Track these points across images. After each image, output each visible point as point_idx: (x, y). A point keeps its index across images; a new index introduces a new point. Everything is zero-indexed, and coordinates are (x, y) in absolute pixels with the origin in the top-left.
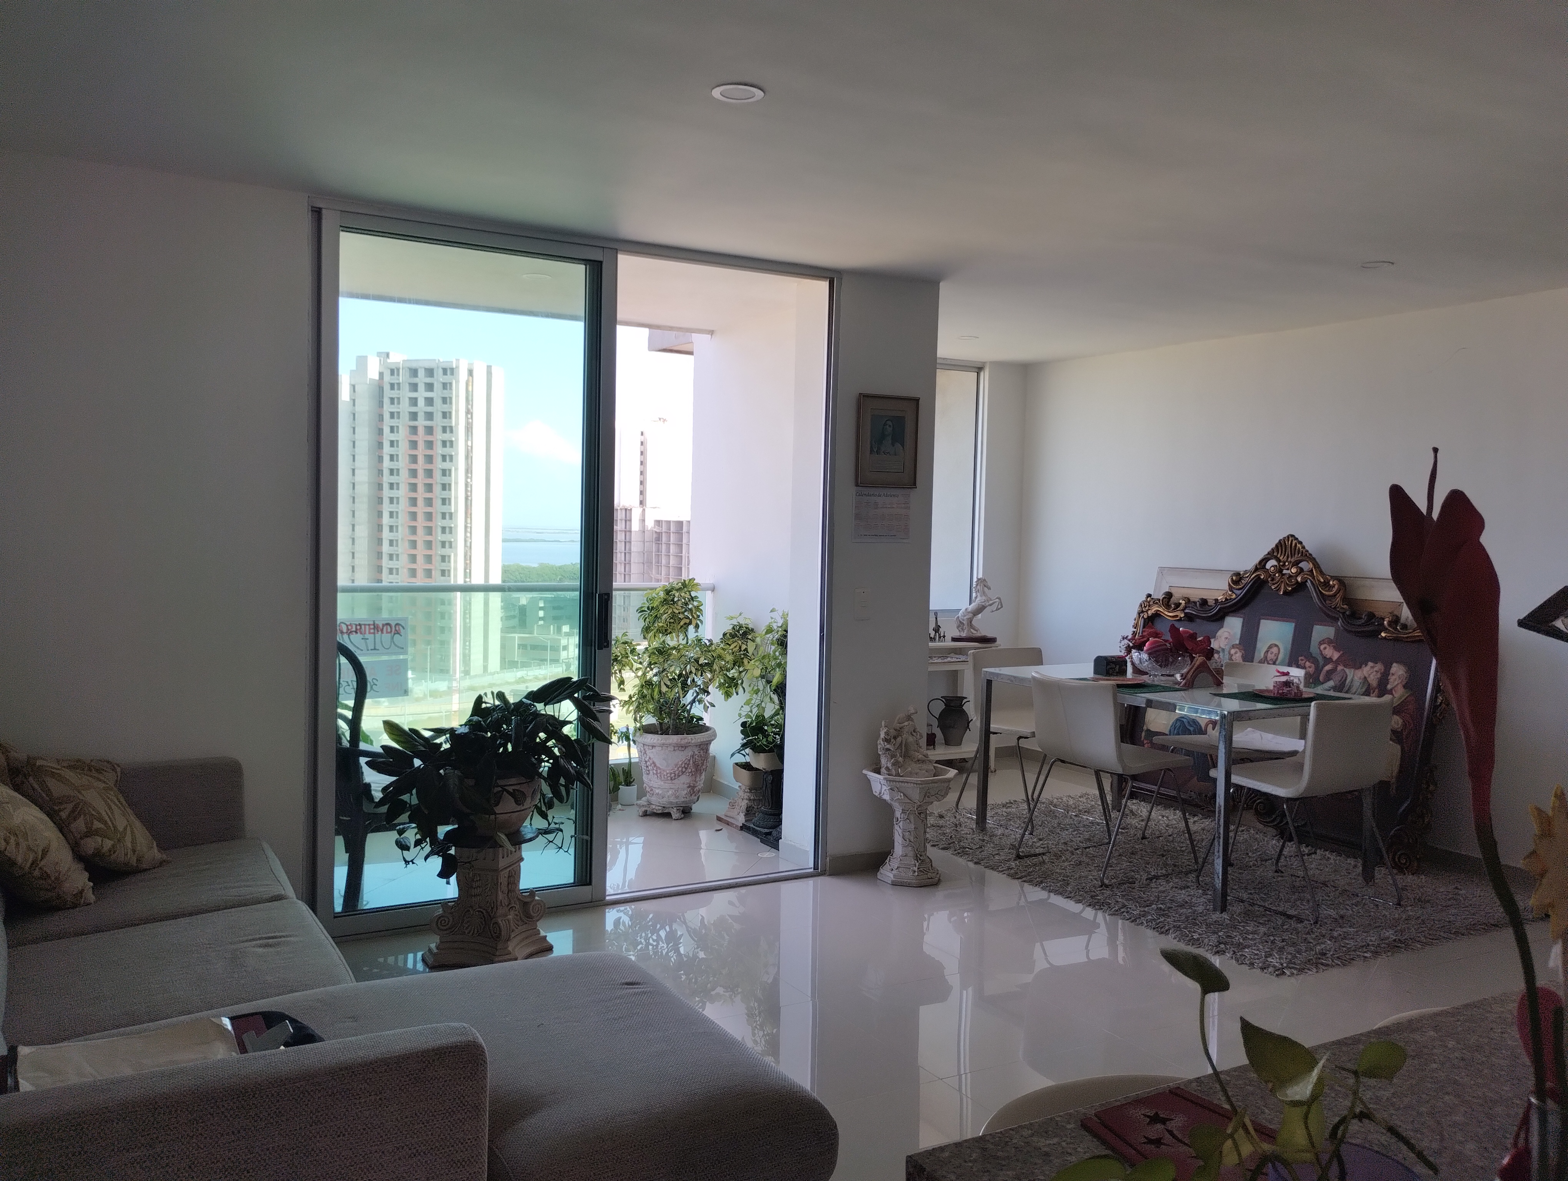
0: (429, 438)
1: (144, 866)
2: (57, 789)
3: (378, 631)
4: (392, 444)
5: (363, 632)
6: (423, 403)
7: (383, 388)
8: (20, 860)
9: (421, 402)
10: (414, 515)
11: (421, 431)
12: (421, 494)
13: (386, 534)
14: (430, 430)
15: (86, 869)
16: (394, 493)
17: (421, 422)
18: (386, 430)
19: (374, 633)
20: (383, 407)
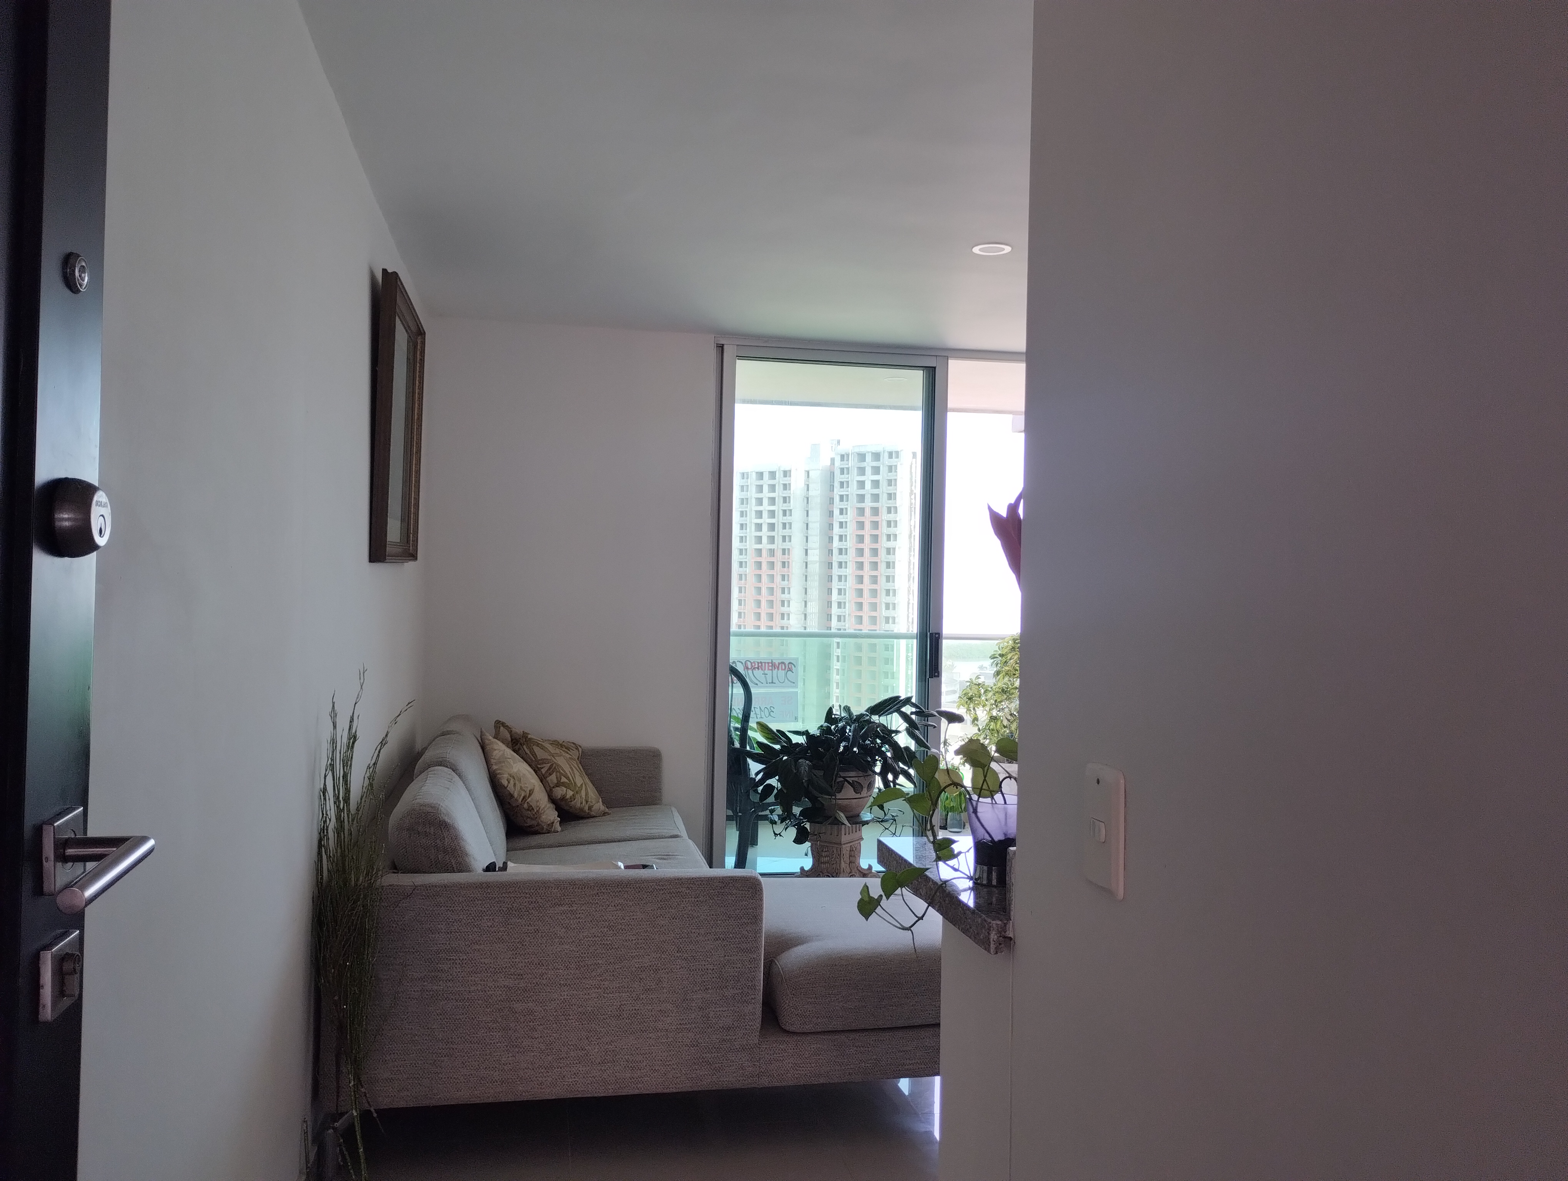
0: (875, 519)
1: (593, 813)
2: (540, 754)
3: (775, 668)
4: (841, 525)
5: (763, 669)
6: (870, 488)
7: (834, 473)
8: (516, 795)
9: (868, 485)
10: (860, 593)
11: (868, 512)
12: (867, 572)
13: (835, 610)
14: (875, 511)
15: (556, 810)
16: (842, 572)
17: (868, 504)
18: (836, 512)
19: (772, 670)
20: (833, 491)
